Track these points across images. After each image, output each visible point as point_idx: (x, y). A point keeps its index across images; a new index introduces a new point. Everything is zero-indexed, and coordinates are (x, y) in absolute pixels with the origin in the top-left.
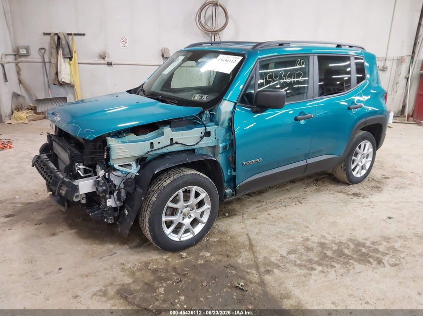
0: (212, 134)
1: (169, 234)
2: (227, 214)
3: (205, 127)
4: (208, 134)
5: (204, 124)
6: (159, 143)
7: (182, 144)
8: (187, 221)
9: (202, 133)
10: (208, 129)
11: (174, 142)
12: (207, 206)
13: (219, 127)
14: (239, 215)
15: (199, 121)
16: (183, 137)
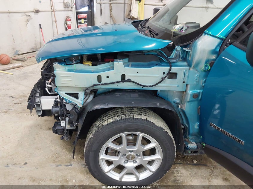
0: (180, 76)
1: (109, 171)
2: (195, 162)
3: (171, 66)
4: (172, 76)
5: (170, 63)
6: (108, 77)
7: (135, 82)
8: (130, 165)
9: (164, 73)
10: (174, 69)
11: (126, 79)
12: (158, 156)
13: (191, 69)
14: (209, 168)
15: (165, 57)
16: (138, 75)
